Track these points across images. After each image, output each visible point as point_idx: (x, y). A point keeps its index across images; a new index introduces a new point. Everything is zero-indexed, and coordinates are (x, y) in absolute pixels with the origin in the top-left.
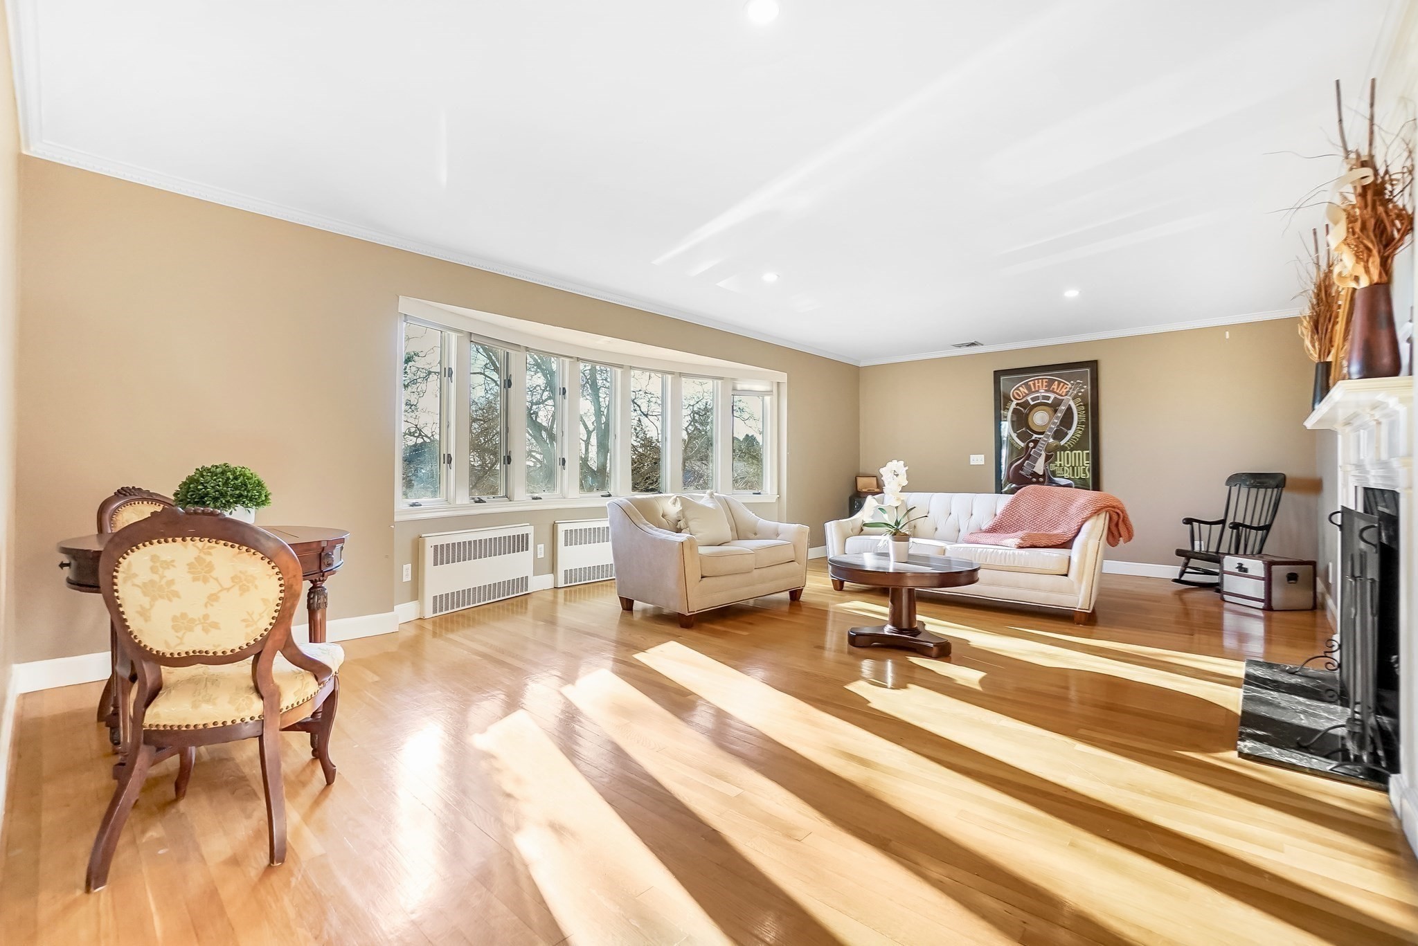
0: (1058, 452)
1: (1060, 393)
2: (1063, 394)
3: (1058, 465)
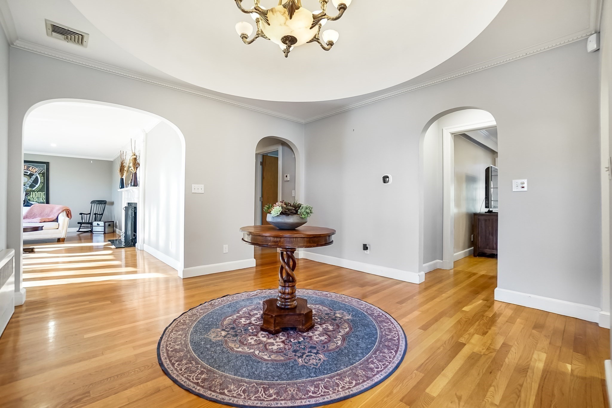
0: (31, 193)
2: (34, 172)
3: (32, 197)
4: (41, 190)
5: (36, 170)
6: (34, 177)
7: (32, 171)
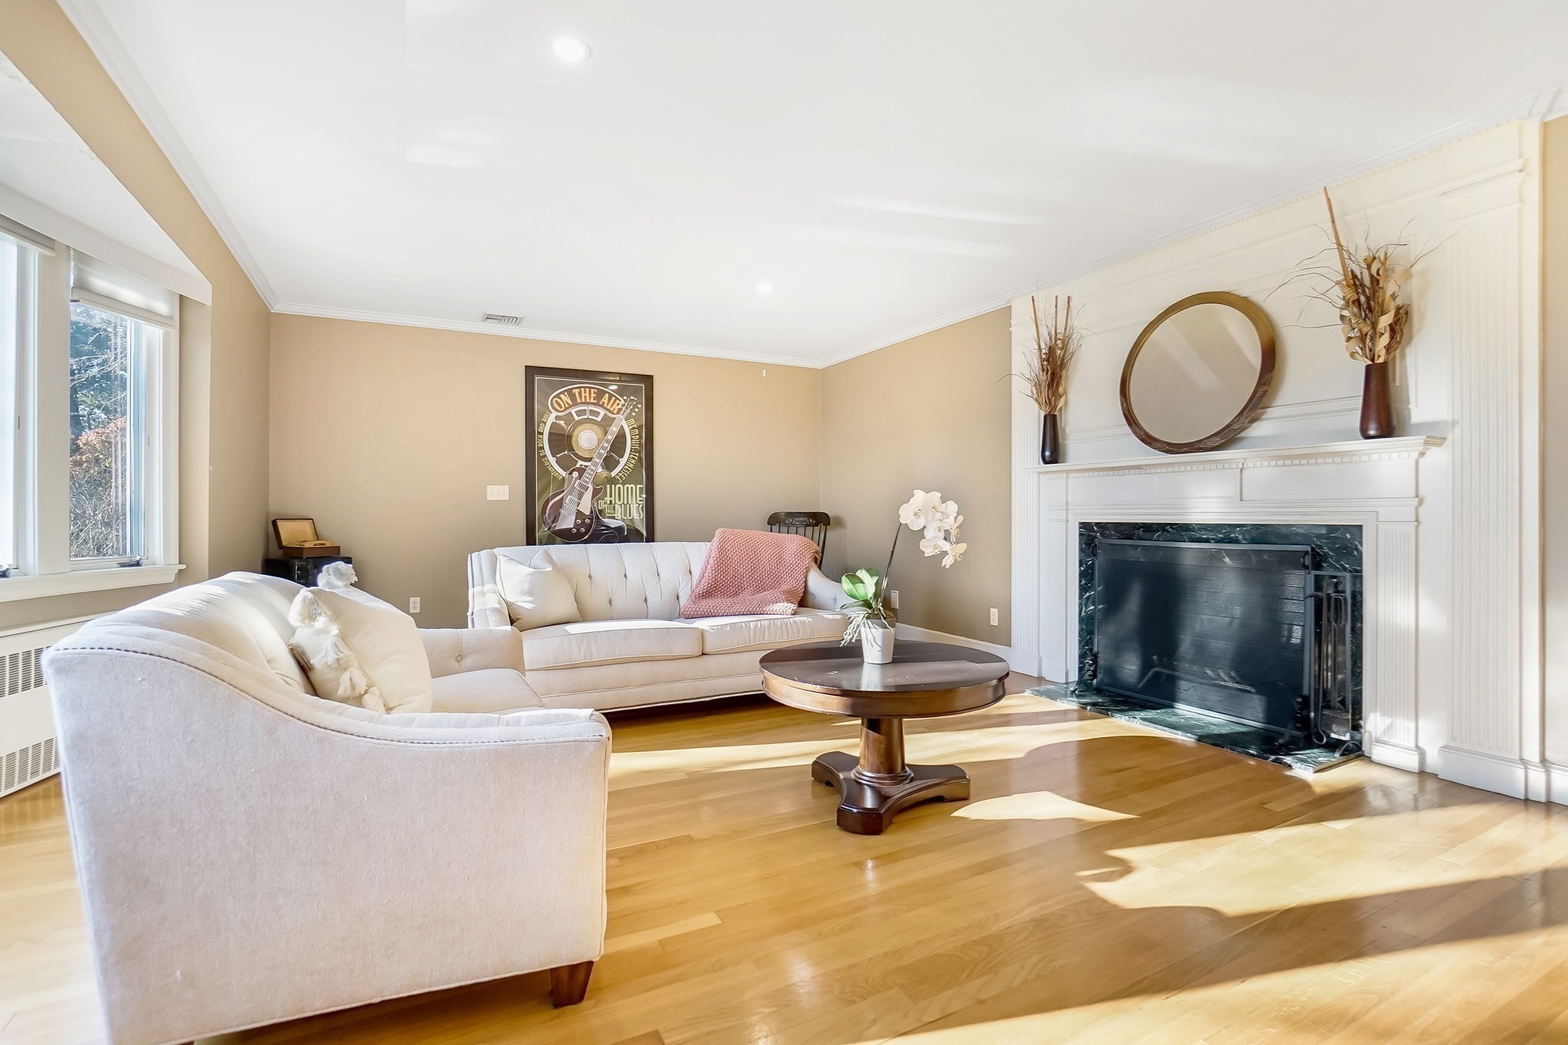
0: (608, 486)
1: (612, 409)
2: (615, 412)
3: (609, 503)
4: (630, 478)
5: (620, 406)
6: (614, 429)
7: (609, 407)
